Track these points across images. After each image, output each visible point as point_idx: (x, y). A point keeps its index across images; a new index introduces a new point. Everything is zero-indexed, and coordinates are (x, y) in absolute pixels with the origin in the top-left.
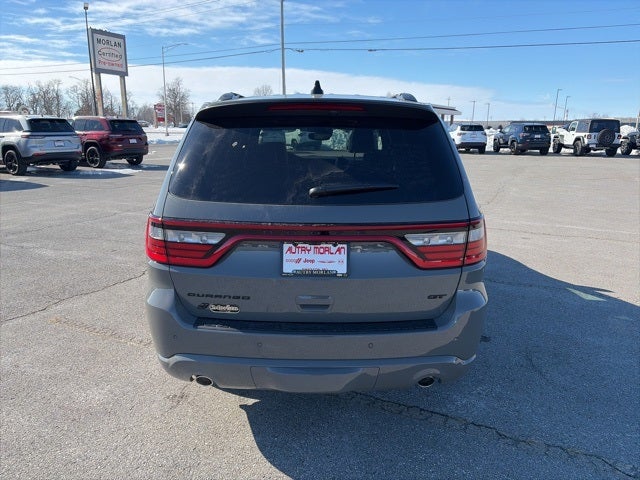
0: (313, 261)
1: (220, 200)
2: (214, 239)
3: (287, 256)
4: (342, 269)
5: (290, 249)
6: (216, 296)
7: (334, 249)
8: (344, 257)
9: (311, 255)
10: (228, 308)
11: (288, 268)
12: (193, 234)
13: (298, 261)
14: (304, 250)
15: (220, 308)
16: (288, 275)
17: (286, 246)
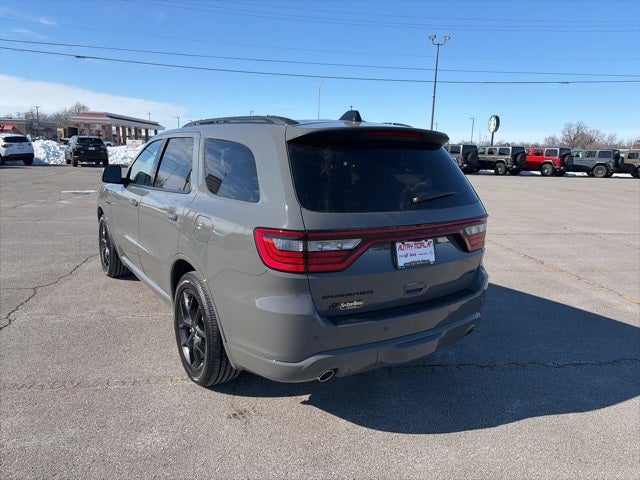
0: (414, 255)
1: (352, 210)
2: (350, 245)
3: (399, 253)
4: (432, 259)
5: (400, 247)
6: (347, 295)
7: (426, 244)
8: (432, 248)
9: (414, 250)
10: (355, 303)
11: (401, 262)
12: (332, 242)
13: (406, 256)
14: (409, 246)
15: (349, 305)
16: (402, 269)
17: (398, 245)
